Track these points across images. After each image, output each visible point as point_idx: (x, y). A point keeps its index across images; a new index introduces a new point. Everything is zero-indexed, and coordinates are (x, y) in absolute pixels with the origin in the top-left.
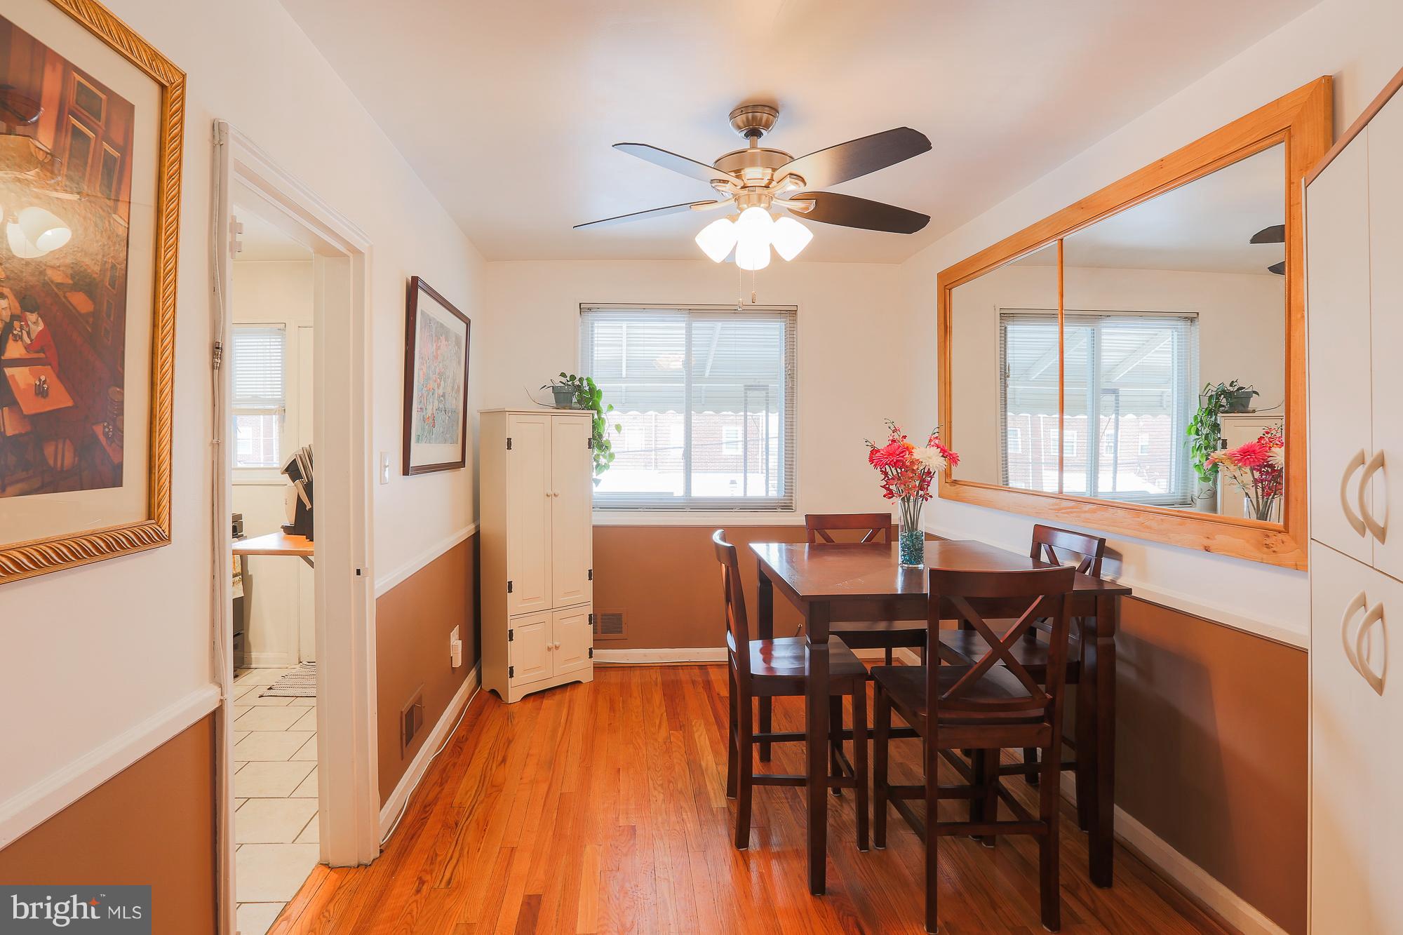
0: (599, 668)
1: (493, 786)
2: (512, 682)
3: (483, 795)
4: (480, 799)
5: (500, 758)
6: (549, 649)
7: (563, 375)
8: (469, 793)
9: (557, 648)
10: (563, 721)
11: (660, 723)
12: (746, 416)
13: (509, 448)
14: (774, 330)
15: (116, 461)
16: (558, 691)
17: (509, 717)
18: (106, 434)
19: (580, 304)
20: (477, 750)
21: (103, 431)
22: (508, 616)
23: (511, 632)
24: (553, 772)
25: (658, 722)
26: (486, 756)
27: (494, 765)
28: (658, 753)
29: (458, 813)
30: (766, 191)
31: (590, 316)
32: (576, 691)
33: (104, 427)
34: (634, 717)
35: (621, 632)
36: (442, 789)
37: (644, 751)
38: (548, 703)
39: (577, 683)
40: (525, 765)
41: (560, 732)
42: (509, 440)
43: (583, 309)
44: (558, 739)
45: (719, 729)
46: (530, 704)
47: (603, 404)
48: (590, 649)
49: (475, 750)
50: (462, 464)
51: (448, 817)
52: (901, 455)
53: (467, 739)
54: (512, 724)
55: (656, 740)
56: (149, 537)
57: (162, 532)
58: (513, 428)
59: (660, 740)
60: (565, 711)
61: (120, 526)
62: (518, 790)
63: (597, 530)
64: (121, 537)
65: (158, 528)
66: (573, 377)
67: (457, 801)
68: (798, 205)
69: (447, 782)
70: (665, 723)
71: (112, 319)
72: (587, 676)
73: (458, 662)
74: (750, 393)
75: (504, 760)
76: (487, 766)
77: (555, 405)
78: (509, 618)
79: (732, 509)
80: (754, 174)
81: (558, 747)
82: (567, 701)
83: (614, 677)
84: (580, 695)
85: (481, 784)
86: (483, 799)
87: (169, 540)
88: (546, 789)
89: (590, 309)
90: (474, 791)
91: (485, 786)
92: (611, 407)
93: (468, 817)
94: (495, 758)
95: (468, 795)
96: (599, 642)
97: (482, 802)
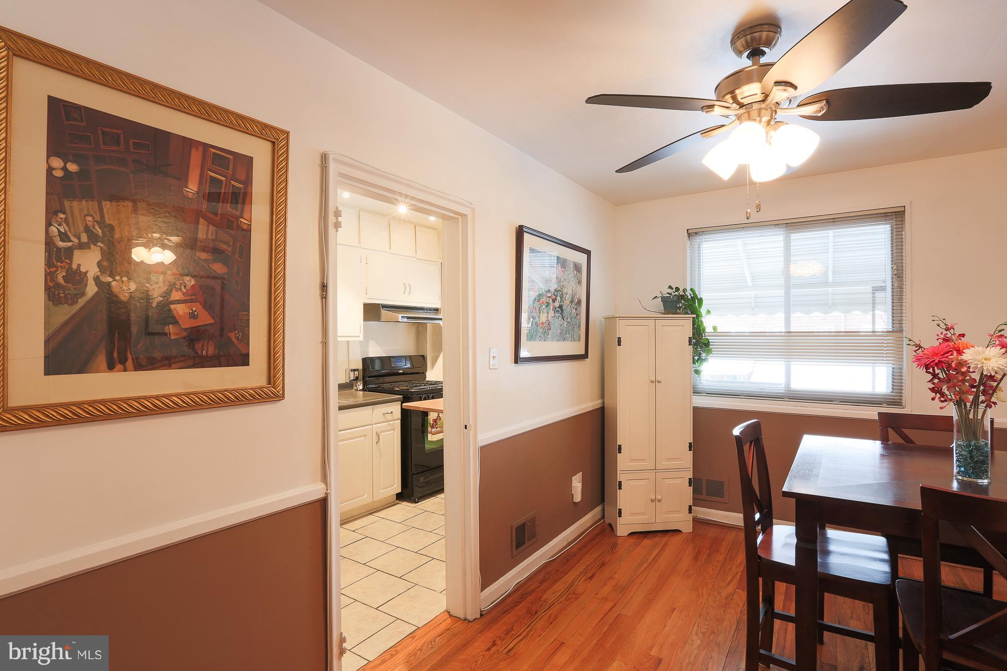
0: (697, 522)
1: (574, 594)
2: (621, 521)
3: (563, 598)
4: (561, 600)
5: (590, 575)
6: (652, 501)
7: (670, 287)
8: (556, 594)
9: (659, 501)
10: (651, 559)
11: (732, 580)
12: (874, 316)
13: (619, 344)
14: (881, 232)
15: (244, 352)
16: (659, 535)
17: (614, 546)
18: (237, 338)
19: (688, 230)
20: (578, 565)
21: (235, 336)
22: (618, 471)
23: (620, 482)
24: (622, 596)
25: (729, 579)
26: (582, 570)
27: (583, 579)
28: (715, 605)
29: (541, 605)
30: (763, 105)
31: (697, 240)
32: (674, 537)
33: (236, 334)
34: (711, 568)
35: (722, 497)
36: (541, 586)
37: (704, 601)
38: (647, 542)
39: (677, 531)
40: (604, 585)
41: (644, 566)
42: (619, 339)
43: (691, 234)
44: (640, 571)
45: (785, 600)
46: (632, 540)
47: (703, 310)
48: (690, 507)
49: (576, 564)
50: (585, 356)
51: (534, 606)
52: (946, 355)
53: (575, 555)
54: (611, 552)
55: (719, 593)
56: (266, 394)
57: (277, 392)
58: (623, 329)
59: (724, 595)
60: (657, 550)
61: (245, 387)
62: (589, 602)
63: (698, 412)
64: (245, 393)
65: (274, 390)
66: (677, 289)
67: (545, 596)
68: (810, 110)
69: (546, 581)
70: (735, 582)
71: (241, 275)
72: (687, 527)
73: (578, 498)
74: (878, 294)
75: (591, 577)
76: (578, 578)
77: (663, 311)
78: (619, 472)
79: (832, 401)
80: (750, 91)
81: (637, 577)
82: (662, 544)
83: (712, 533)
84: (676, 540)
85: (566, 590)
86: (562, 601)
87: (283, 397)
88: (611, 606)
89: (696, 233)
90: (560, 594)
91: (568, 592)
92: (709, 312)
93: (546, 610)
94: (587, 574)
95: (555, 595)
96: (698, 500)
97: (560, 603)
